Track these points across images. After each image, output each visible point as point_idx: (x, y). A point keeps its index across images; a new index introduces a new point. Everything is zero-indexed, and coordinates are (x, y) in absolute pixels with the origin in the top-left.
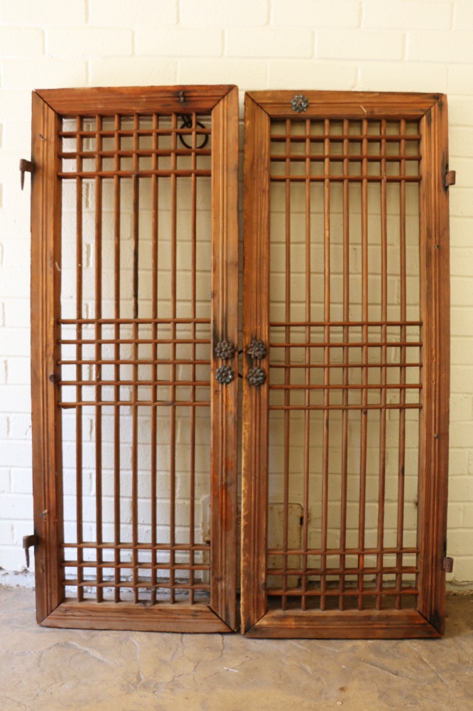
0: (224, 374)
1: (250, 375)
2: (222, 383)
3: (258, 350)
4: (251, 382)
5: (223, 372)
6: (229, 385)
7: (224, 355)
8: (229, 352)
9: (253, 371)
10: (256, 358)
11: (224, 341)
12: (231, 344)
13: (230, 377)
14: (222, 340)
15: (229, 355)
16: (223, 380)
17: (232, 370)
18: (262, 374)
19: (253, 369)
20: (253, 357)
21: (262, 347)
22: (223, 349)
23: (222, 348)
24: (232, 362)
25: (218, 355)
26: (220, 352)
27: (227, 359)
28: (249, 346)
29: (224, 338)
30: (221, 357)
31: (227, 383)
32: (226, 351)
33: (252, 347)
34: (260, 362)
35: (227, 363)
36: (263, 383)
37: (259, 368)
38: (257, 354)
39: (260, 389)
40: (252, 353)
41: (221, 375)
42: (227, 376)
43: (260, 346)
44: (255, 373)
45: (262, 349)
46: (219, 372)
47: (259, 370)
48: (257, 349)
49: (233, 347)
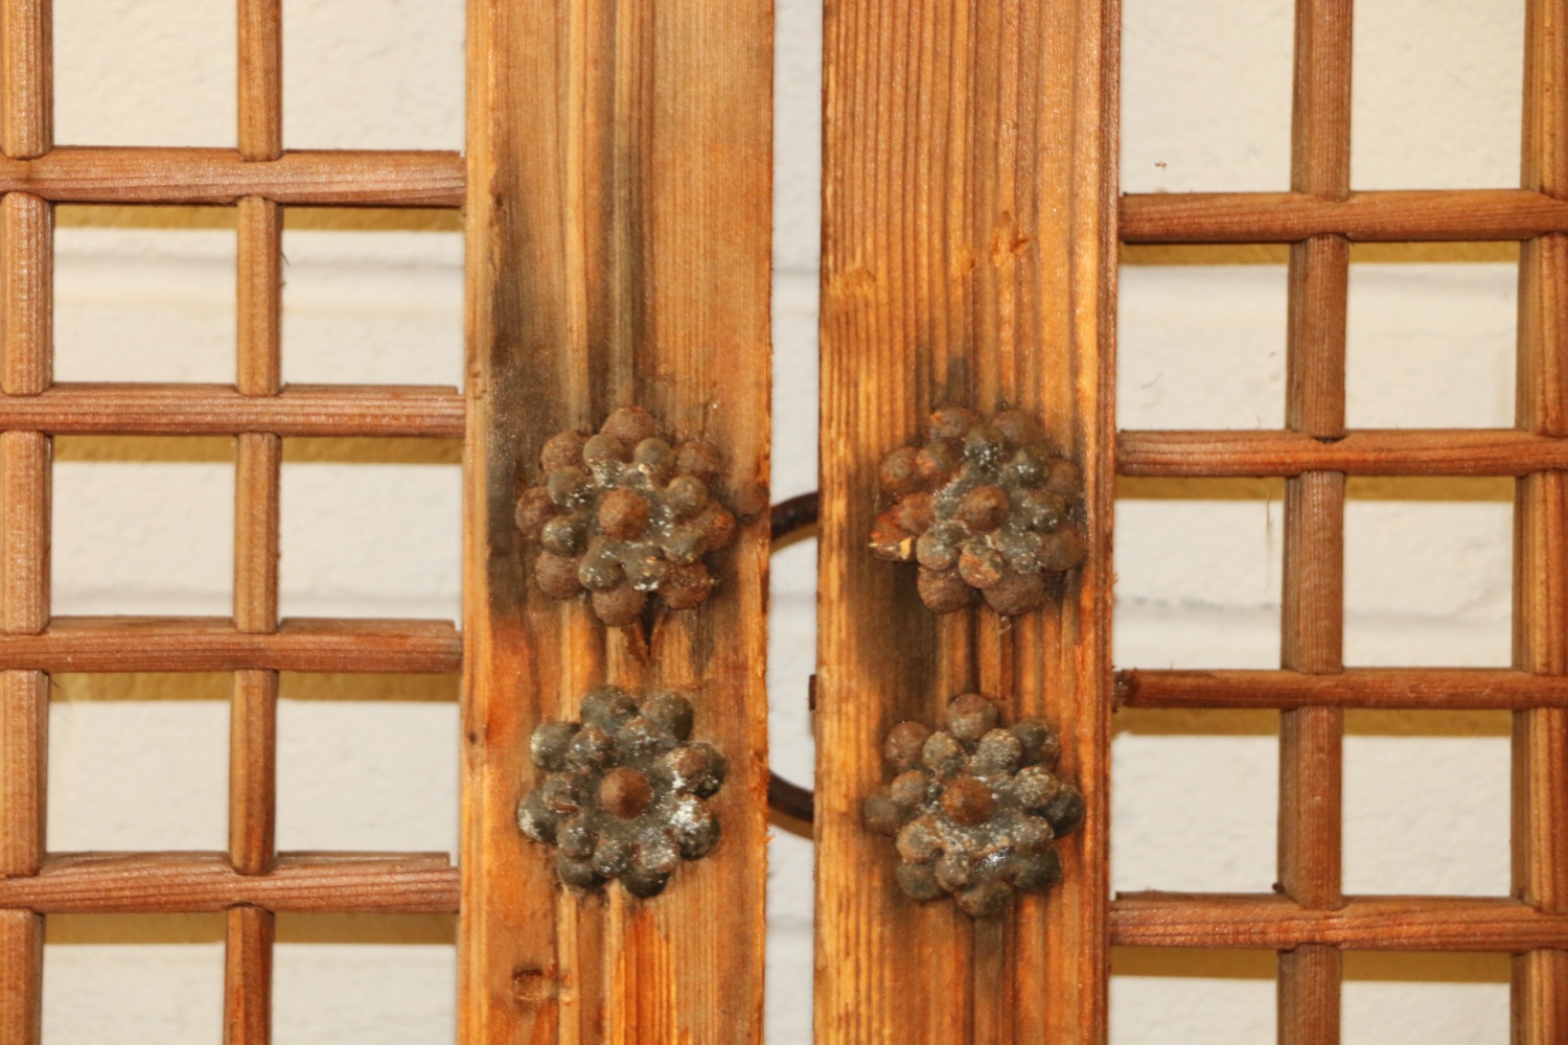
0: (611, 789)
1: (903, 788)
2: (594, 884)
3: (994, 520)
4: (907, 872)
5: (610, 757)
6: (670, 906)
7: (619, 578)
8: (677, 541)
9: (939, 745)
10: (972, 601)
11: (620, 422)
12: (688, 457)
13: (685, 814)
14: (598, 414)
15: (673, 569)
16: (608, 848)
17: (702, 737)
18: (1033, 782)
19: (930, 725)
20: (931, 590)
21: (1032, 483)
22: (611, 512)
23: (591, 500)
24: (700, 651)
25: (548, 567)
26: (578, 544)
27: (647, 618)
28: (895, 469)
29: (621, 387)
30: (575, 589)
31: (648, 888)
32: (635, 526)
33: (922, 485)
34: (1012, 643)
35: (644, 653)
36: (1045, 884)
37: (999, 722)
38: (978, 568)
39: (1011, 948)
40: (932, 551)
41: (584, 791)
42: (639, 804)
43: (1022, 466)
44: (955, 770)
45: (1035, 508)
46: (550, 761)
47: (999, 744)
48: (980, 502)
49: (712, 482)
